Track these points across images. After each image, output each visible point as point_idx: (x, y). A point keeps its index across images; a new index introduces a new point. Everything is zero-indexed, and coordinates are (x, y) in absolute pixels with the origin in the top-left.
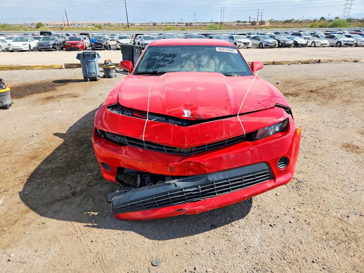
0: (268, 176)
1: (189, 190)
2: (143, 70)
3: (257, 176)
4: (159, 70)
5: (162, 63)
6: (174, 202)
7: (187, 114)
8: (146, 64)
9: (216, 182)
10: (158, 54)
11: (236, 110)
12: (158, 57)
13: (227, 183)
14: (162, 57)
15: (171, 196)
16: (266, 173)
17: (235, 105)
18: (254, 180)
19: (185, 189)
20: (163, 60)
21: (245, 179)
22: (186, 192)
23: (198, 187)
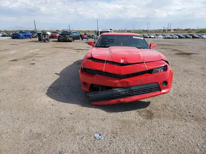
0: (158, 89)
1: (123, 93)
2: (100, 46)
3: (153, 88)
4: (107, 46)
5: (108, 43)
6: (116, 98)
7: (122, 61)
8: (100, 43)
9: (134, 90)
10: (106, 39)
11: (144, 60)
12: (106, 40)
13: (140, 91)
14: (108, 40)
15: (115, 95)
16: (157, 88)
17: (143, 59)
18: (152, 90)
19: (121, 92)
20: (108, 41)
21: (147, 89)
22: (121, 94)
23: (126, 92)
